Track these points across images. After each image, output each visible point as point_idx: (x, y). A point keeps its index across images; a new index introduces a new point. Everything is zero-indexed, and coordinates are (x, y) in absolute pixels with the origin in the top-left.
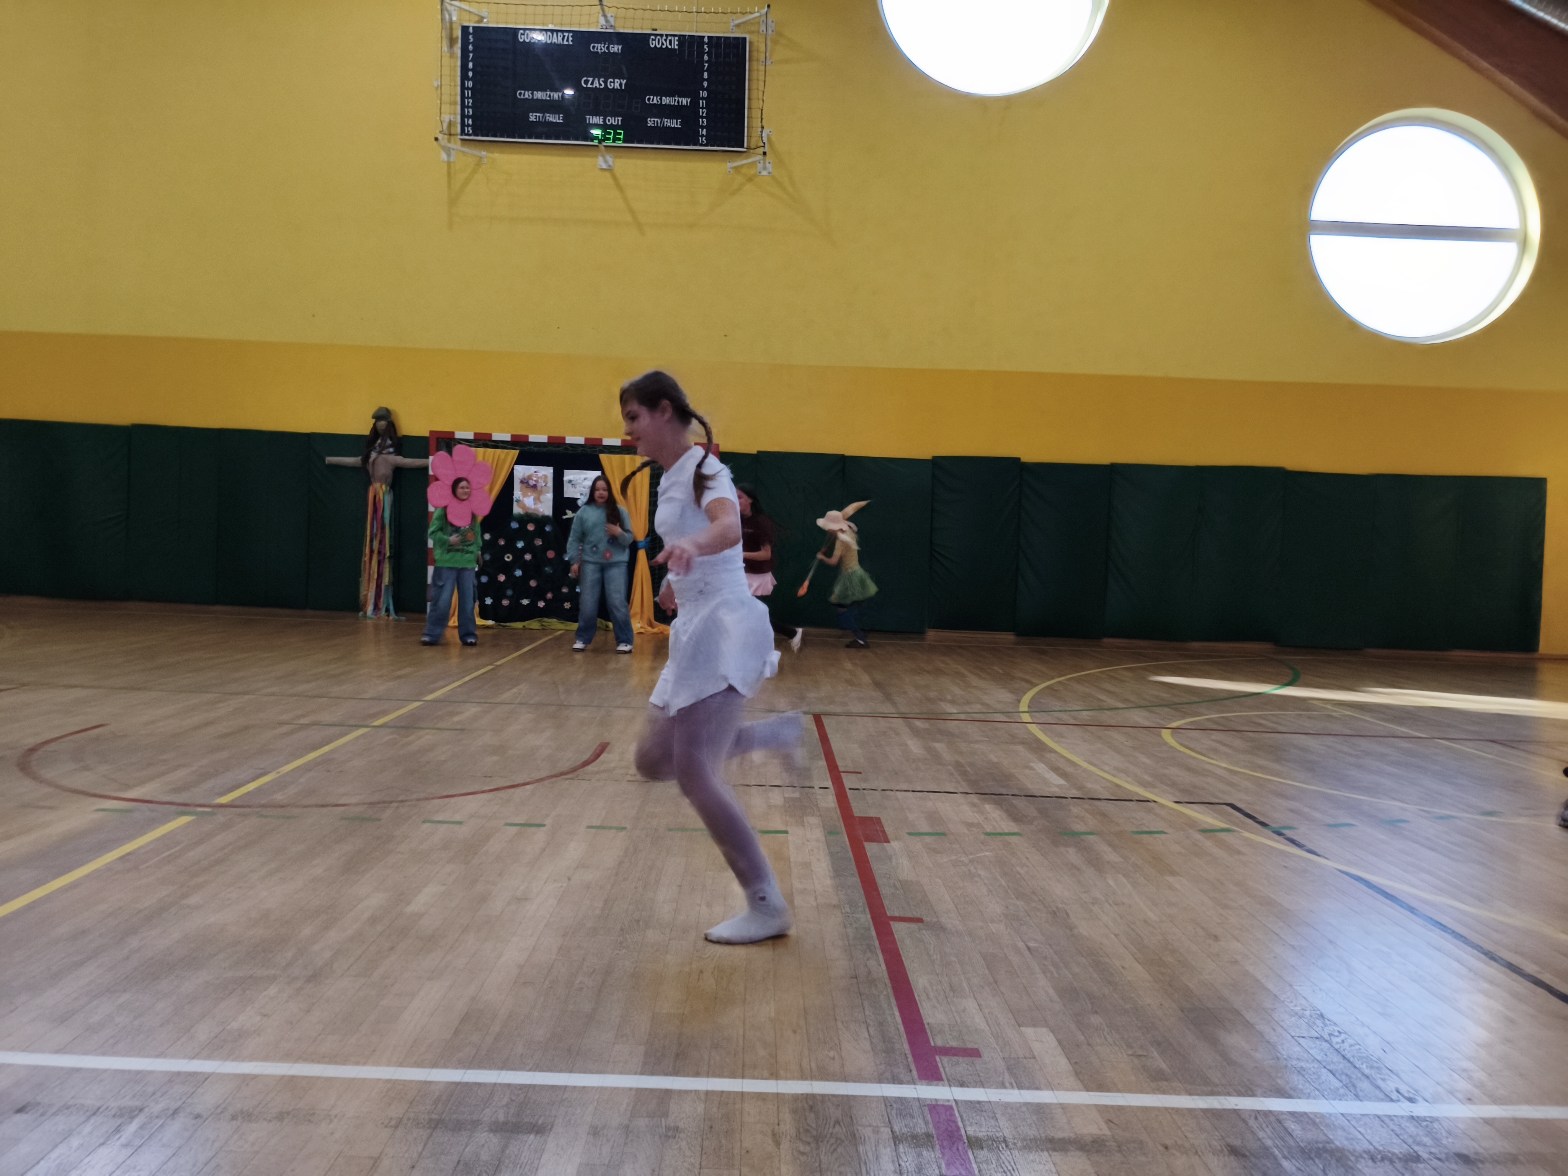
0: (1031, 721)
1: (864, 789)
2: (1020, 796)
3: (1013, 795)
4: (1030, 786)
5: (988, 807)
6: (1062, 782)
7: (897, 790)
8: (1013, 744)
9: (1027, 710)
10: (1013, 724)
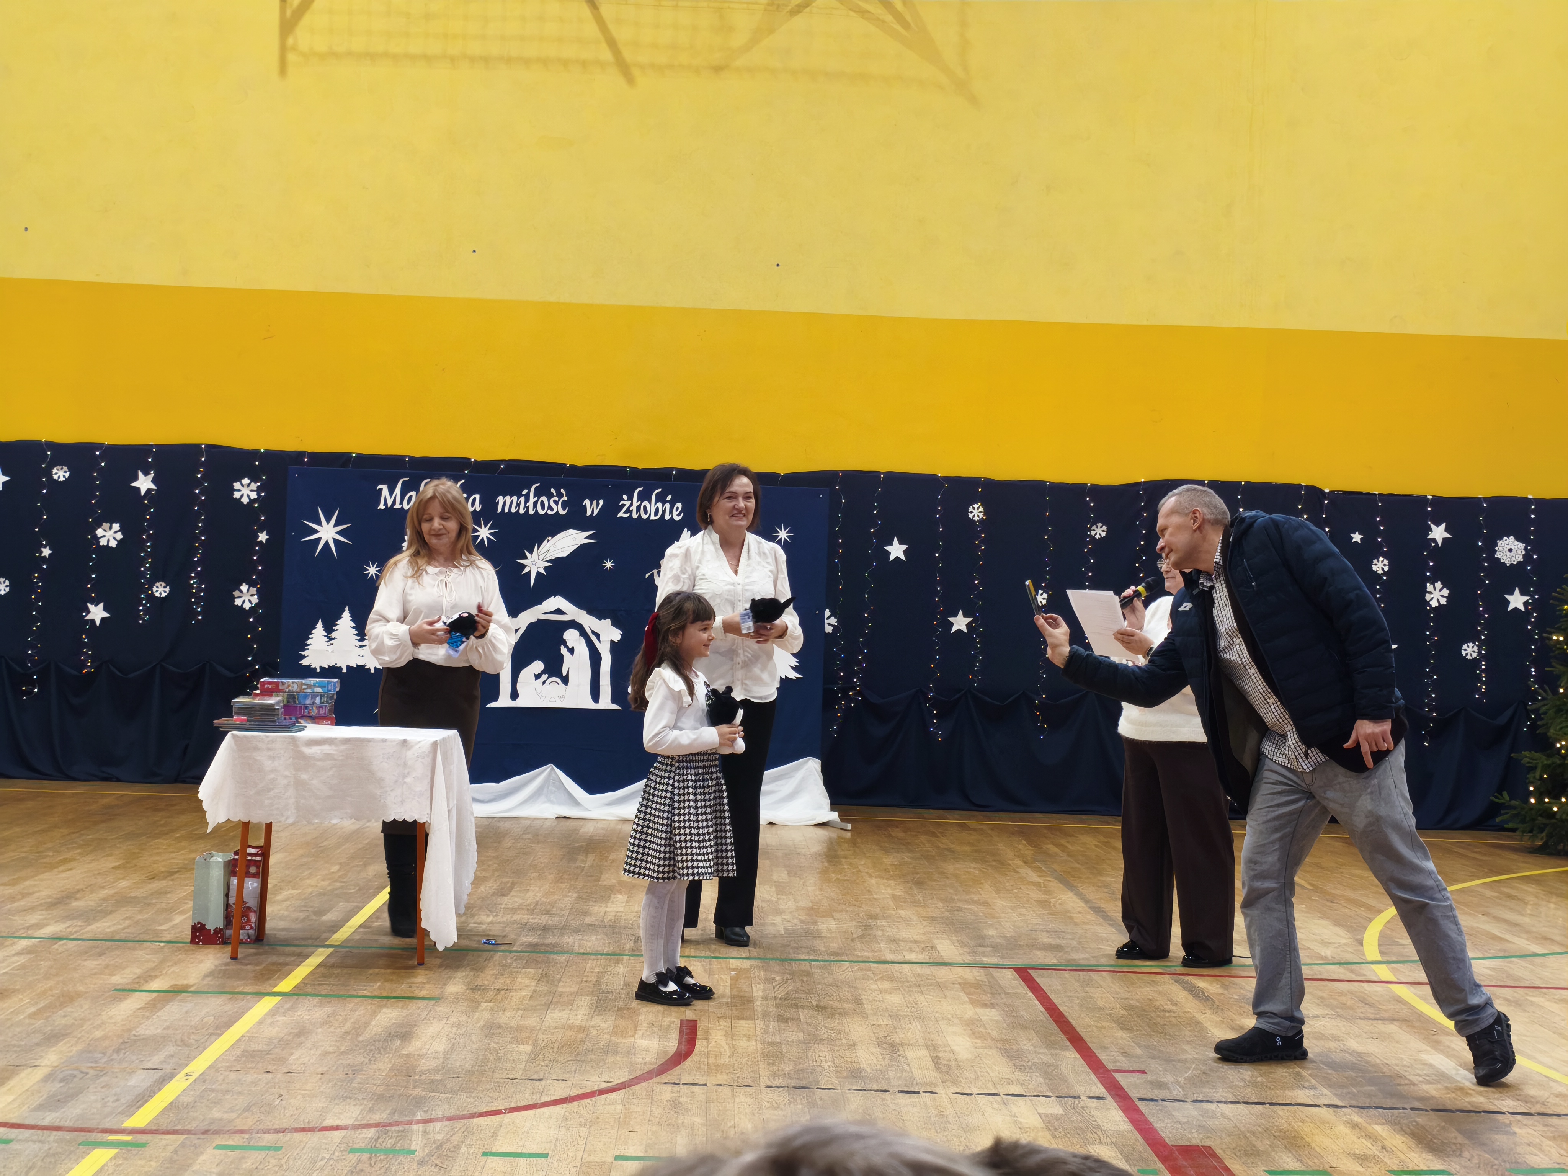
0: (1396, 980)
1: (1163, 1100)
2: (1426, 1110)
3: (1413, 1109)
4: (1434, 1094)
5: (1379, 1129)
7: (1218, 1102)
8: (1380, 1022)
9: (1379, 959)
10: (1365, 985)
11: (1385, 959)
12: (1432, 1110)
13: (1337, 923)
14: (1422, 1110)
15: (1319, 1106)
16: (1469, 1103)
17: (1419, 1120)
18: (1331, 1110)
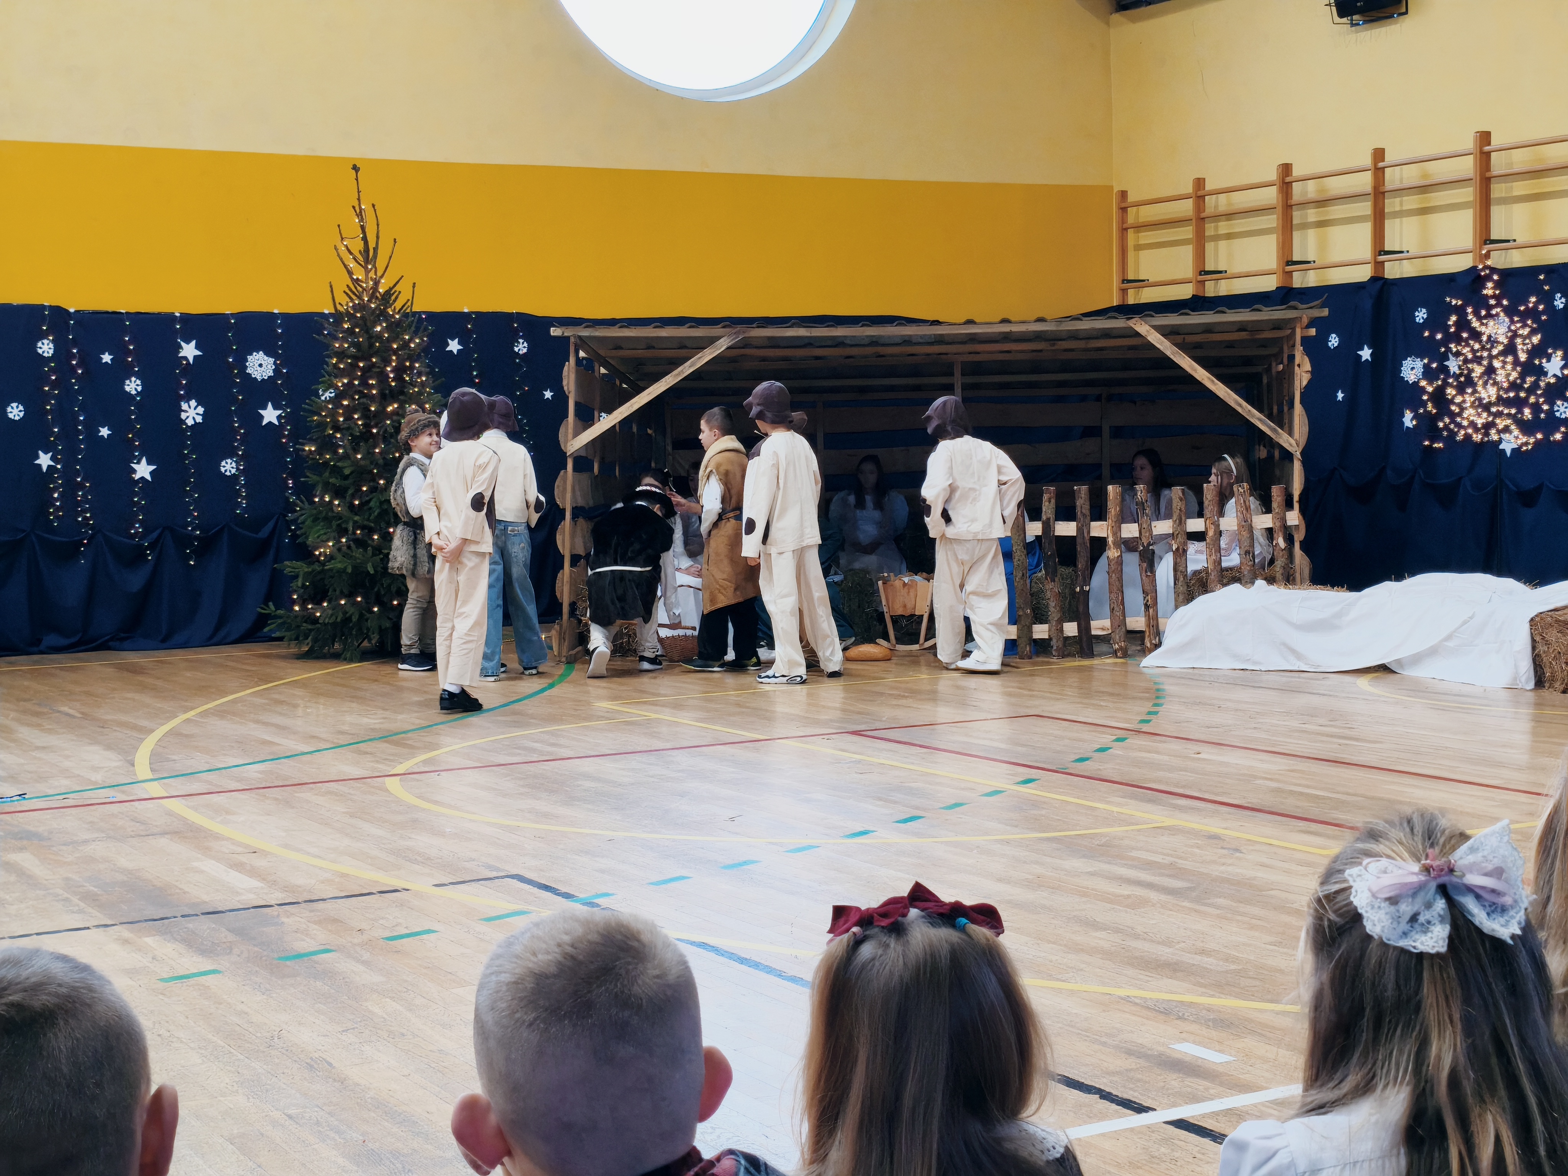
0: (166, 795)
2: (197, 915)
3: (182, 916)
4: (205, 898)
5: (149, 940)
6: (254, 883)
8: (151, 837)
9: (151, 776)
10: (136, 804)
11: (157, 776)
12: (203, 914)
13: (109, 747)
14: (193, 915)
15: (88, 928)
16: (239, 901)
17: (191, 926)
18: (101, 929)
